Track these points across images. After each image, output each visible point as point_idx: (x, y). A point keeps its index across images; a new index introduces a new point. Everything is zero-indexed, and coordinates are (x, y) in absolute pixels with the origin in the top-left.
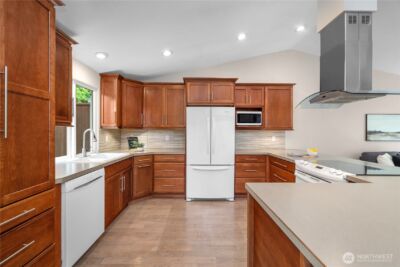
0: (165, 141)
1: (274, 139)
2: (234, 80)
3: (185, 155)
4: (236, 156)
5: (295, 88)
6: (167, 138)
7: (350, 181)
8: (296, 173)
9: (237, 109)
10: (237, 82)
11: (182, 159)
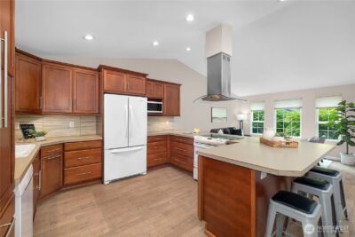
0: (69, 128)
1: (167, 123)
2: (145, 75)
3: (102, 141)
4: (148, 137)
5: (181, 88)
6: (72, 124)
7: (228, 143)
8: (195, 144)
9: (149, 100)
10: (148, 77)
11: (99, 145)
